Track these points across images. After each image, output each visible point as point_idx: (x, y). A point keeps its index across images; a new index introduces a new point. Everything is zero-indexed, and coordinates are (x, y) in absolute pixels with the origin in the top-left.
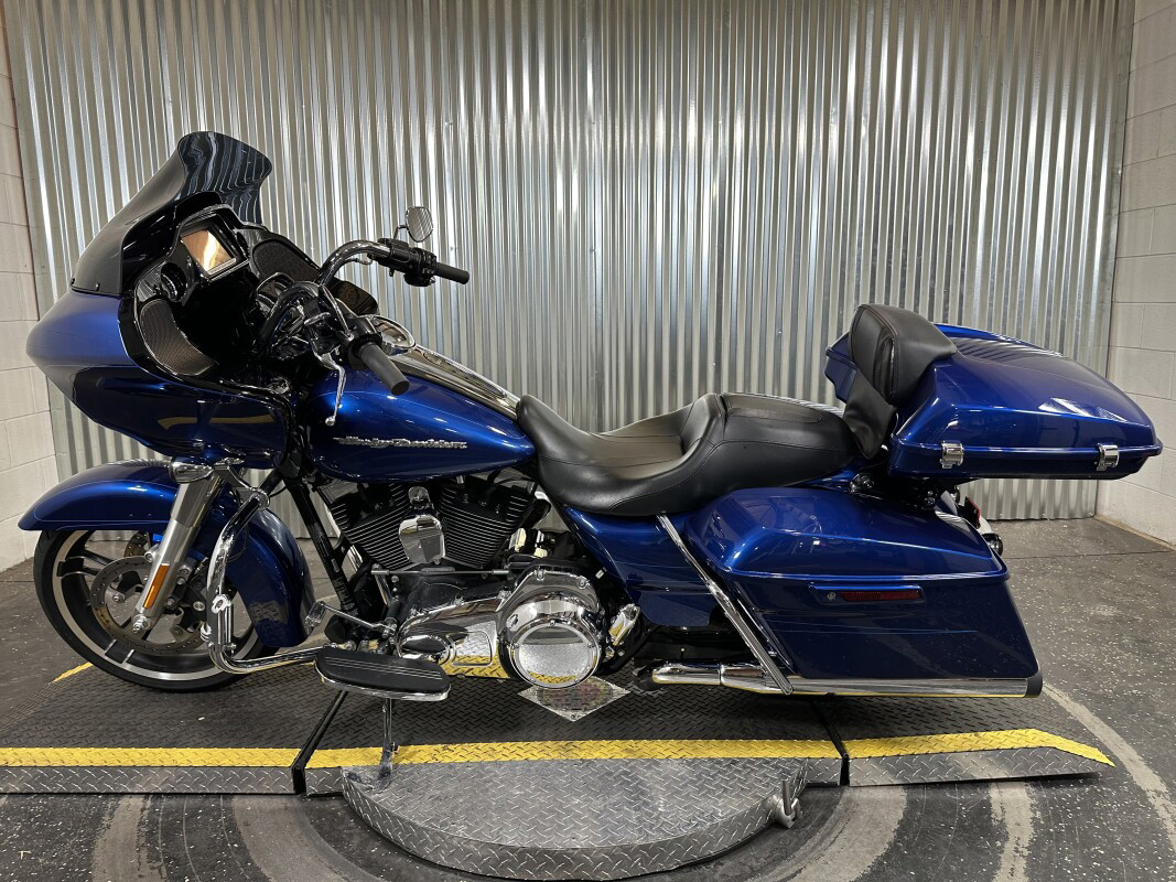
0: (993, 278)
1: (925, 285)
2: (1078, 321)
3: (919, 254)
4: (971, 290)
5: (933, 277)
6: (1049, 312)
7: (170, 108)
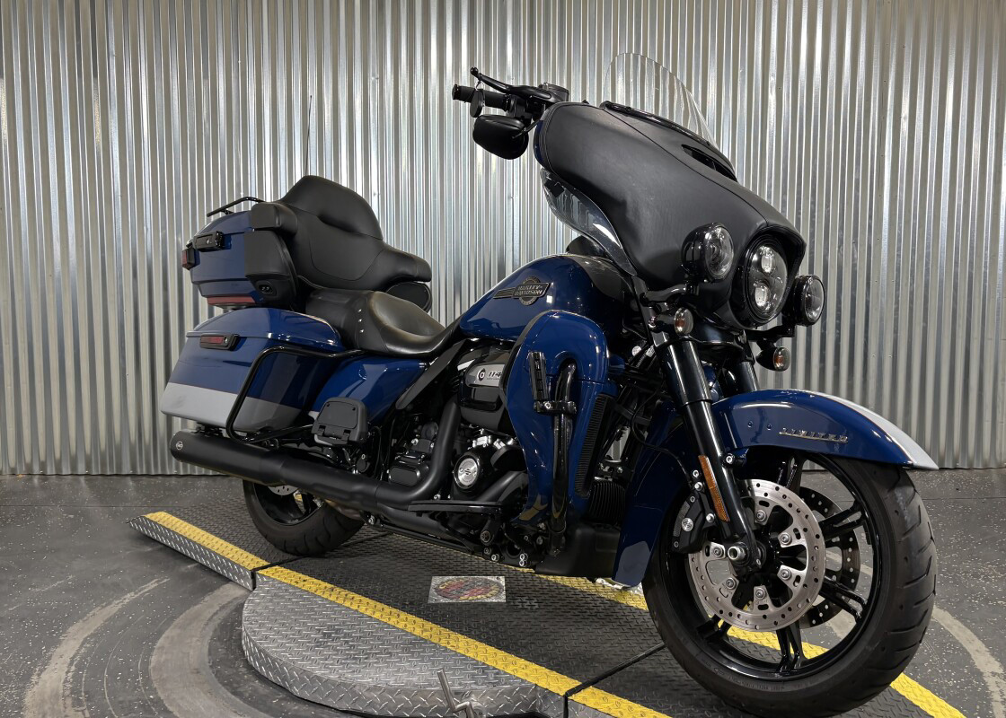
0: (900, 229)
1: (834, 235)
2: (985, 273)
3: (827, 206)
4: (879, 240)
5: (841, 228)
6: (956, 263)
7: (113, 62)
